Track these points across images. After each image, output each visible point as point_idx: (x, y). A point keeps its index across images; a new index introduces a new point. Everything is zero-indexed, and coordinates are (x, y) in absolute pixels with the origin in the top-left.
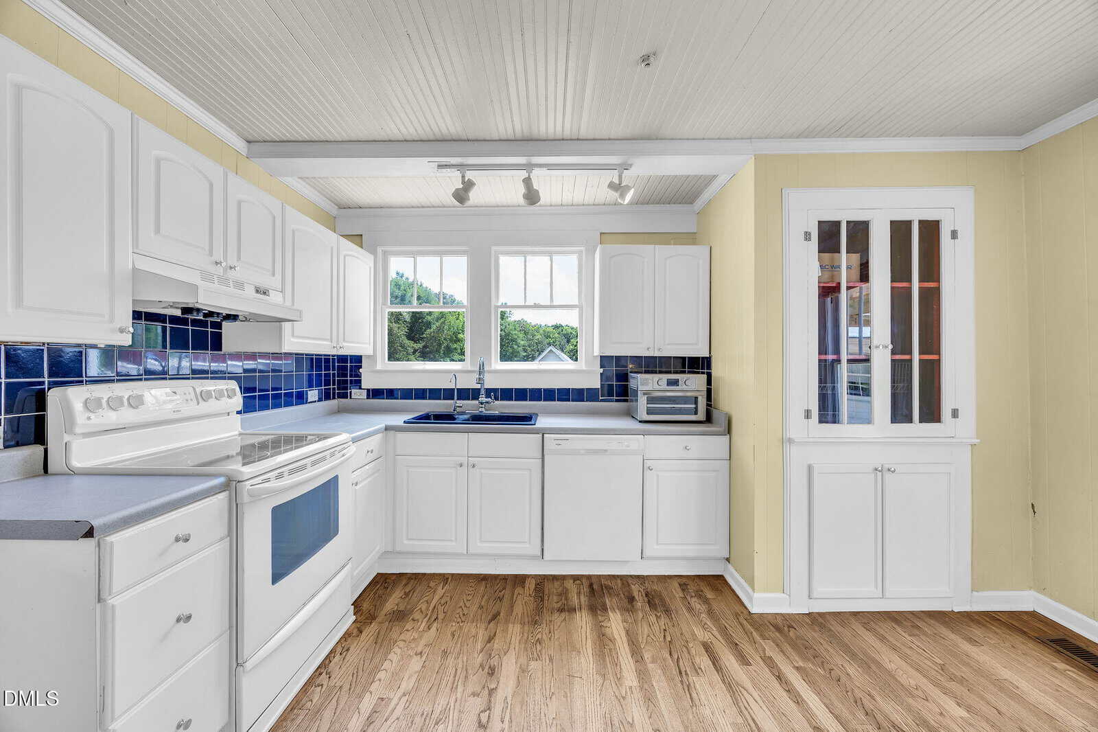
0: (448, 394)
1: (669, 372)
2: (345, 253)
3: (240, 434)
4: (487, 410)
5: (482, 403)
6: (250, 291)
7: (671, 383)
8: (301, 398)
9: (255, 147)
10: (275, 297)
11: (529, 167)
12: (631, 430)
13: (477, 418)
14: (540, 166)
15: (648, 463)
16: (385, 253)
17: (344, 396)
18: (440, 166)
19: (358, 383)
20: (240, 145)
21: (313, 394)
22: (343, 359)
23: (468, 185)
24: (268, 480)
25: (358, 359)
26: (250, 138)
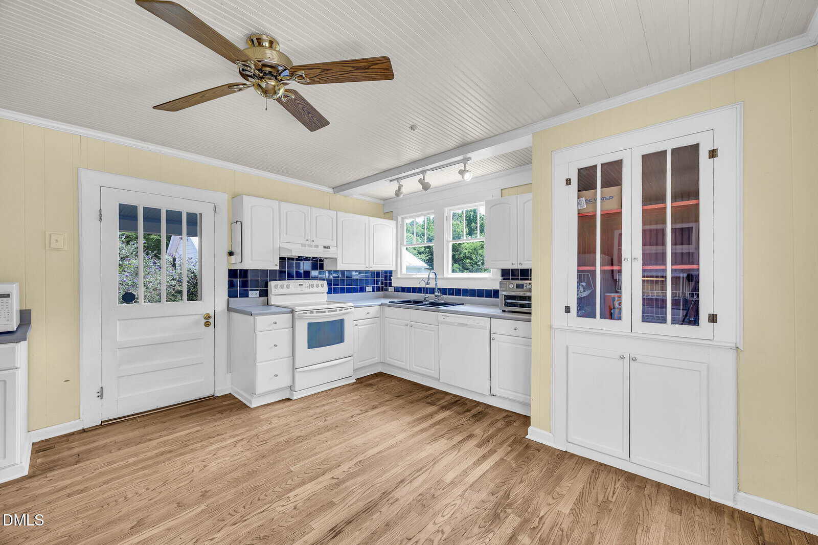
0: (420, 290)
1: (518, 279)
2: (373, 224)
3: (327, 301)
4: (439, 300)
5: (436, 296)
6: (321, 248)
7: (518, 286)
8: (362, 290)
9: (336, 190)
10: (332, 249)
11: (423, 172)
12: (497, 316)
13: (432, 304)
14: (427, 170)
15: (493, 336)
16: (403, 219)
17: (386, 290)
18: (391, 181)
19: (390, 285)
20: (331, 190)
21: (369, 288)
22: (386, 272)
23: (400, 187)
24: (306, 313)
25: (391, 272)
26: (333, 187)
